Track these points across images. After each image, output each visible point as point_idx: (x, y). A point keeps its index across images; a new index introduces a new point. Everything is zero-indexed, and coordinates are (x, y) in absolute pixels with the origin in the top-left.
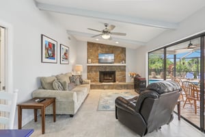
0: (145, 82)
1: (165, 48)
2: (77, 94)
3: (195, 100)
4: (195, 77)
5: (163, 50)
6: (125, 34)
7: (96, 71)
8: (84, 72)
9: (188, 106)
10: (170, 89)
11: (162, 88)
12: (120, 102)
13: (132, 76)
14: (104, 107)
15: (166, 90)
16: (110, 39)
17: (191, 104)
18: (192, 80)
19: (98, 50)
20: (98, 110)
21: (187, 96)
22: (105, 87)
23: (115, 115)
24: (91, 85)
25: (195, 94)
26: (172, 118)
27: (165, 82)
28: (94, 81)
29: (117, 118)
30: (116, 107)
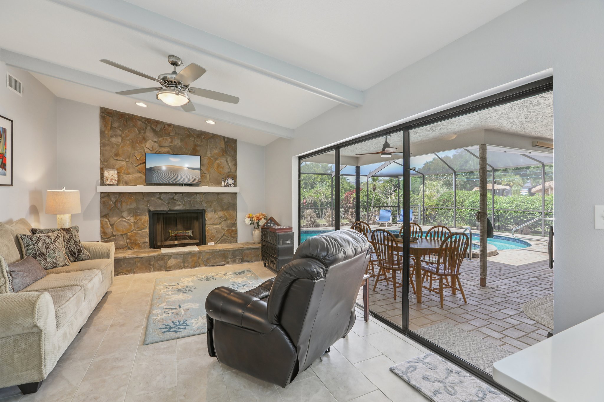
0: (291, 237)
1: (337, 148)
2: (57, 300)
3: (394, 270)
4: (394, 220)
5: (333, 152)
6: (235, 100)
7: (135, 213)
8: (86, 214)
9: (381, 286)
10: (350, 251)
11: (332, 250)
12: (221, 304)
13: (255, 223)
14: (169, 328)
15: (341, 255)
16: (188, 107)
17: (388, 280)
18: (390, 225)
19: (145, 139)
20: (144, 343)
21: (380, 264)
22: (172, 262)
23: (205, 345)
24: (117, 262)
25: (395, 258)
26: (352, 319)
27: (337, 234)
28: (127, 247)
29: (212, 353)
30: (210, 321)
